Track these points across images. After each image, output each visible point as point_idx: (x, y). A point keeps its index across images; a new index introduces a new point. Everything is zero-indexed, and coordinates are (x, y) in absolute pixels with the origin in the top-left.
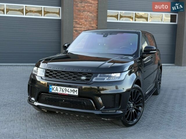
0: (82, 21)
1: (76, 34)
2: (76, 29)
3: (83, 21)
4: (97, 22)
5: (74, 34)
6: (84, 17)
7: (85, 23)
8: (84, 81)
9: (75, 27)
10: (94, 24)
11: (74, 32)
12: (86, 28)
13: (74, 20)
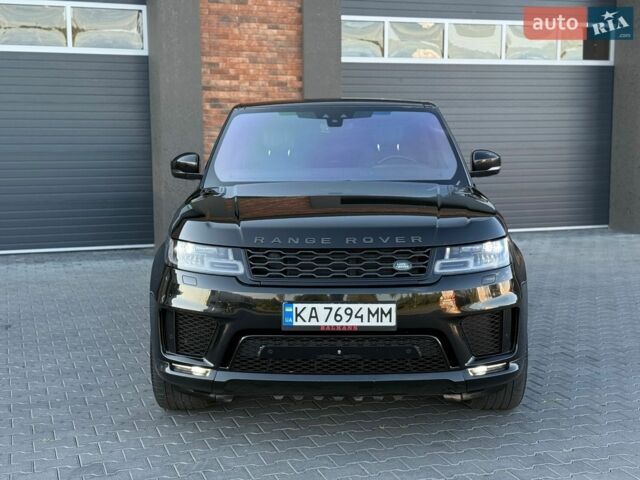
0: (236, 60)
1: (216, 117)
2: (213, 94)
3: (241, 59)
4: (301, 67)
5: (208, 117)
6: (244, 43)
7: (251, 71)
8: (408, 276)
9: (208, 88)
10: (286, 75)
11: (207, 106)
12: (258, 92)
13: (205, 59)
